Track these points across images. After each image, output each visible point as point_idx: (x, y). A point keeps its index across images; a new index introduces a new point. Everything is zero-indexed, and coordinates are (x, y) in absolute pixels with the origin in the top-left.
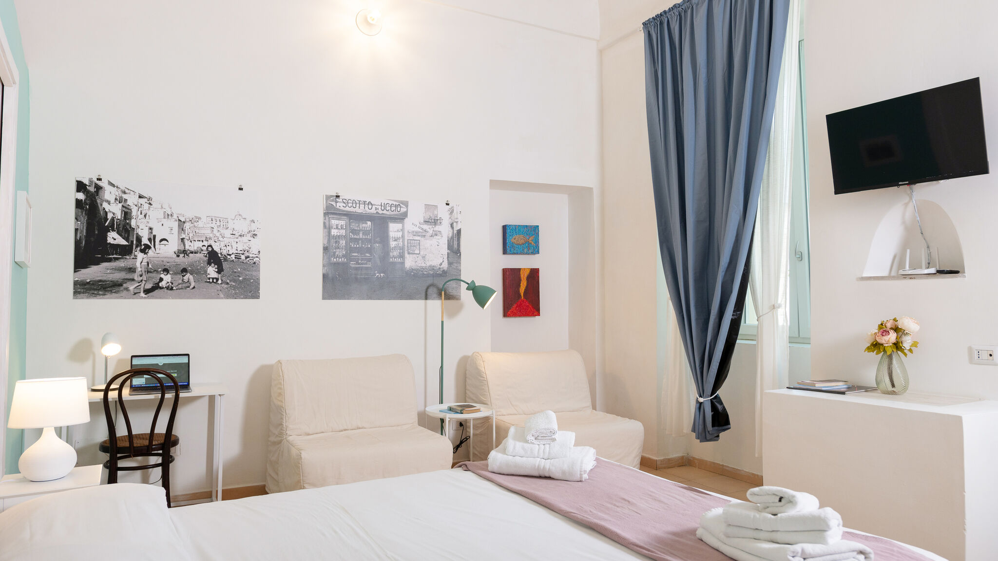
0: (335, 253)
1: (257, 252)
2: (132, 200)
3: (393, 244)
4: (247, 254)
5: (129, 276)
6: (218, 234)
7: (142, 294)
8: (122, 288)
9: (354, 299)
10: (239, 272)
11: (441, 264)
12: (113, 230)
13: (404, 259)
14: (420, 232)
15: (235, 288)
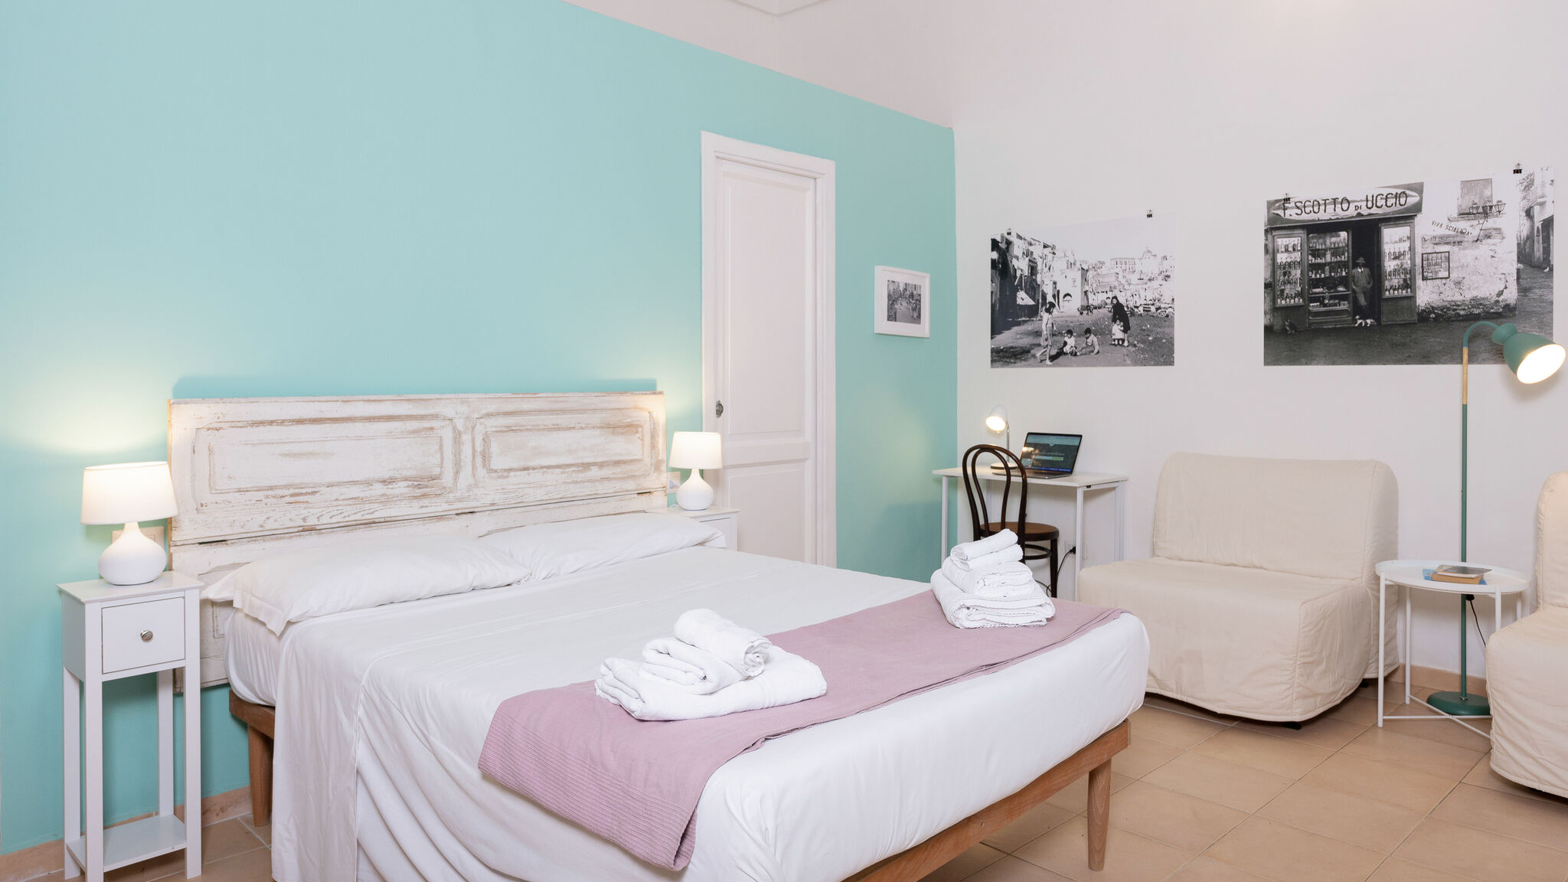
0: (1282, 291)
1: (1170, 301)
2: (1037, 251)
3: (1389, 265)
4: (1158, 304)
5: (1036, 341)
6: (1123, 281)
7: (1048, 362)
8: (1030, 355)
9: (1317, 364)
10: (1148, 330)
11: (1500, 293)
12: (1022, 289)
13: (1414, 291)
14: (1448, 236)
15: (1143, 351)
